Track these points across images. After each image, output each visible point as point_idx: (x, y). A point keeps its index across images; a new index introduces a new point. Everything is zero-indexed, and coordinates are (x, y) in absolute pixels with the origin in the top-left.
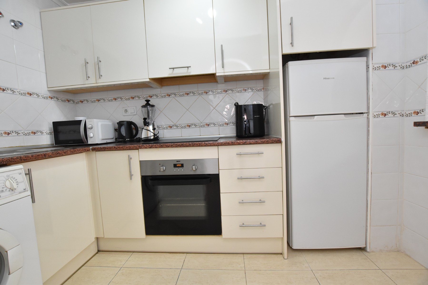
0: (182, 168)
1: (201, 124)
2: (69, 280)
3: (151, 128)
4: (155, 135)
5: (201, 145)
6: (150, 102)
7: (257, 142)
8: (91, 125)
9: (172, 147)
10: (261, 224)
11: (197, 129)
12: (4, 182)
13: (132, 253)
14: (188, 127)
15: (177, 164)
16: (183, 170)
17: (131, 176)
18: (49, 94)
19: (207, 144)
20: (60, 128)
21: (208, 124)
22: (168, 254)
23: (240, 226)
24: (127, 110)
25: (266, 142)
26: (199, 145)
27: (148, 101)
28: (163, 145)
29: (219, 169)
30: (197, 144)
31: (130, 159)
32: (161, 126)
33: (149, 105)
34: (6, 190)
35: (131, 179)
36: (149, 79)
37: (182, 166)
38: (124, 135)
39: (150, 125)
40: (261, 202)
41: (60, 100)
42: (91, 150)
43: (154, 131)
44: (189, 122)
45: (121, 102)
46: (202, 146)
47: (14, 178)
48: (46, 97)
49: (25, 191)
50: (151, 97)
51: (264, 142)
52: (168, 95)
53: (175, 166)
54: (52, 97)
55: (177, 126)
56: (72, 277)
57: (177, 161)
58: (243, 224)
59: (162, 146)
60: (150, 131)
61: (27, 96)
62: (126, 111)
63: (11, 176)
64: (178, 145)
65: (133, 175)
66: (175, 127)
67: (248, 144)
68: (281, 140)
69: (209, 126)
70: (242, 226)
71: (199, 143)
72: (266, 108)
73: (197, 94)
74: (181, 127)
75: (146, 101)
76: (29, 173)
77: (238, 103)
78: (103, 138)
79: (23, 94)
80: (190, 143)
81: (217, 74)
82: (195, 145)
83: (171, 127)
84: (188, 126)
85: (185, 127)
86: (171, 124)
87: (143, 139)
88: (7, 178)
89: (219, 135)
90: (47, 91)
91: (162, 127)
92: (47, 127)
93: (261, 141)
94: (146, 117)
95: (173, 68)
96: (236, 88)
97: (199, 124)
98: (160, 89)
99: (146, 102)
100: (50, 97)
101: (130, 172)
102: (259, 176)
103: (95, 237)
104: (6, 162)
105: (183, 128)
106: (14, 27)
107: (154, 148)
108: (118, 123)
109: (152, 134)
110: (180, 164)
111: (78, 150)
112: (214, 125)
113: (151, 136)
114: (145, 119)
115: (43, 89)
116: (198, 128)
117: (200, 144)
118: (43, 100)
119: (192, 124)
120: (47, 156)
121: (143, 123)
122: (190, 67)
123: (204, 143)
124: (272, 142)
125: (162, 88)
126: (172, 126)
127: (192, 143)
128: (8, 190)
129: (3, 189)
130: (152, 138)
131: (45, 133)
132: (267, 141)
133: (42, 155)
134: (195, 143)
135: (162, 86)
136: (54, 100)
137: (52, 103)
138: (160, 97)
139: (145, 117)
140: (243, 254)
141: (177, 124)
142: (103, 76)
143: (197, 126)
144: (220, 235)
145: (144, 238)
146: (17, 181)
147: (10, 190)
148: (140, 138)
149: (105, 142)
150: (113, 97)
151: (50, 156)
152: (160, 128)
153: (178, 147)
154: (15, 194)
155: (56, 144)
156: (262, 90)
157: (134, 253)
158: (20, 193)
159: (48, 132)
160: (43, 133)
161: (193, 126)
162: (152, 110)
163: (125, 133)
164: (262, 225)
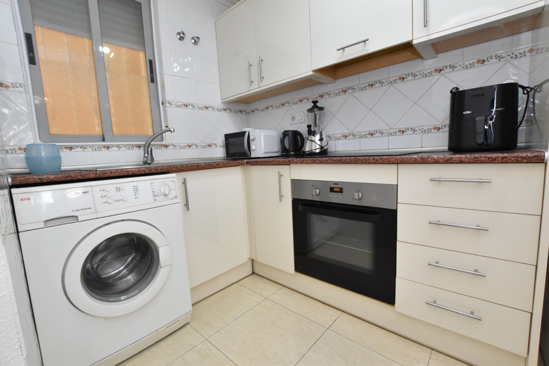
0: (341, 194)
1: (391, 131)
2: (222, 292)
3: (317, 137)
4: (322, 147)
5: (368, 161)
6: (318, 104)
7: (477, 159)
8: (253, 137)
9: (327, 163)
10: (472, 313)
11: (385, 139)
12: (160, 187)
13: (282, 287)
14: (371, 136)
15: (335, 188)
16: (342, 197)
17: (281, 197)
18: (222, 106)
19: (377, 160)
20: (231, 140)
21: (402, 129)
22: (319, 303)
23: (426, 303)
24: (294, 116)
25: (500, 159)
26: (364, 161)
27: (315, 102)
28: (316, 160)
29: (397, 203)
30: (362, 160)
31: (280, 176)
32: (334, 135)
33: (317, 107)
34: (161, 195)
35: (281, 200)
36: (313, 71)
37: (341, 191)
38: (288, 148)
39: (317, 134)
40: (477, 274)
41: (233, 112)
42: (245, 164)
43: (321, 143)
44: (372, 129)
45: (289, 107)
46: (369, 163)
47: (168, 185)
48: (220, 109)
49: (176, 198)
50: (322, 96)
51: (495, 160)
52: (343, 91)
53: (332, 190)
54: (225, 109)
55: (354, 136)
56: (224, 290)
57: (335, 184)
58: (435, 302)
59: (314, 161)
60: (316, 143)
61: (183, 108)
62: (293, 118)
63: (165, 183)
64: (334, 161)
65: (283, 196)
66: (351, 137)
67: (456, 162)
68: (544, 156)
69: (404, 133)
70: (433, 304)
71: (365, 158)
72: (529, 90)
73: (387, 83)
74: (360, 137)
75: (313, 102)
76: (184, 183)
77: (457, 88)
78: (266, 151)
79: (179, 106)
80: (352, 158)
81: (414, 42)
82: (358, 161)
83: (346, 137)
84: (370, 134)
85: (365, 136)
86: (346, 132)
87: (306, 153)
88: (162, 184)
89: (422, 147)
90: (222, 104)
91: (334, 137)
92: (221, 141)
93: (486, 157)
94: (312, 124)
95: (343, 49)
96: (463, 61)
97: (388, 131)
98: (333, 84)
99: (313, 104)
100: (223, 109)
101: (280, 192)
102: (477, 226)
103: (249, 257)
104: (166, 170)
105: (363, 137)
106: (194, 44)
107: (305, 163)
108: (282, 133)
109: (318, 147)
110: (338, 188)
111: (231, 163)
112: (413, 131)
113: (316, 149)
114: (309, 126)
115: (218, 102)
116: (385, 136)
117: (366, 160)
118: (218, 112)
119: (377, 131)
120: (199, 167)
121: (307, 131)
122: (368, 40)
123: (373, 158)
124: (517, 160)
125: (335, 83)
126: (347, 135)
127: (355, 159)
128: (162, 195)
129: (158, 194)
130: (318, 151)
131: (219, 146)
132: (503, 158)
133: (195, 166)
134: (359, 157)
135: (336, 80)
136: (227, 112)
137: (226, 115)
138: (333, 95)
139: (309, 124)
140: (432, 349)
141: (354, 132)
142: (265, 77)
143: (384, 133)
144: (393, 306)
145: (293, 275)
146: (170, 188)
147: (164, 195)
148: (304, 151)
149: (268, 155)
150: (280, 103)
151: (203, 167)
152: (332, 138)
153: (334, 163)
154: (167, 199)
155: (227, 157)
156: (528, 54)
157: (284, 287)
158: (172, 199)
159: (222, 144)
160: (217, 146)
161: (378, 135)
162: (320, 115)
163: (288, 146)
164: (473, 317)
